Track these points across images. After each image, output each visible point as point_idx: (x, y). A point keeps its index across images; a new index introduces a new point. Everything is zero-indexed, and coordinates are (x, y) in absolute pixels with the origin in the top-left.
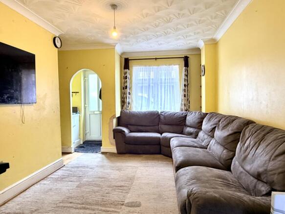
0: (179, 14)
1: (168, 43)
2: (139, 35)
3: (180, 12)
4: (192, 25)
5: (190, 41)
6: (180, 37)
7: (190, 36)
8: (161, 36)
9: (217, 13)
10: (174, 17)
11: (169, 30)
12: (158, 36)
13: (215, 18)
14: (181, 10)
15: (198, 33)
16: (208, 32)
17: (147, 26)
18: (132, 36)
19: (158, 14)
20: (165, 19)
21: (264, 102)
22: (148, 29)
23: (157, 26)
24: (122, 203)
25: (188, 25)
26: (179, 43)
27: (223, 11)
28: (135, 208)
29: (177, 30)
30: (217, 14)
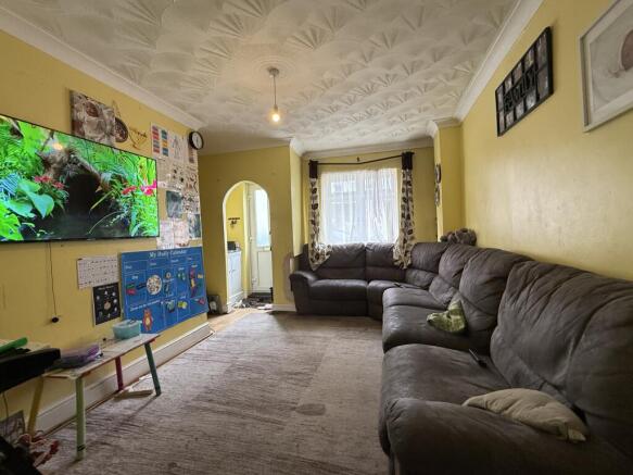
0: (387, 76)
1: (376, 131)
2: (326, 120)
3: (388, 72)
4: (412, 94)
5: (414, 126)
6: (394, 118)
7: (412, 115)
8: (361, 119)
9: (456, 67)
10: (379, 82)
11: (374, 108)
12: (357, 120)
13: (454, 77)
14: (390, 67)
15: (426, 109)
16: (444, 106)
17: (335, 103)
18: (313, 122)
19: (351, 79)
20: (364, 87)
21: (553, 224)
22: (337, 107)
23: (352, 102)
24: (293, 405)
25: (406, 95)
26: (395, 131)
27: (467, 63)
28: (315, 418)
29: (387, 105)
30: (457, 70)
